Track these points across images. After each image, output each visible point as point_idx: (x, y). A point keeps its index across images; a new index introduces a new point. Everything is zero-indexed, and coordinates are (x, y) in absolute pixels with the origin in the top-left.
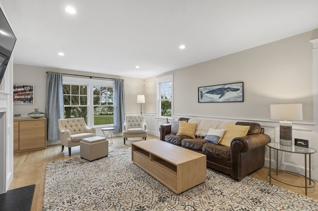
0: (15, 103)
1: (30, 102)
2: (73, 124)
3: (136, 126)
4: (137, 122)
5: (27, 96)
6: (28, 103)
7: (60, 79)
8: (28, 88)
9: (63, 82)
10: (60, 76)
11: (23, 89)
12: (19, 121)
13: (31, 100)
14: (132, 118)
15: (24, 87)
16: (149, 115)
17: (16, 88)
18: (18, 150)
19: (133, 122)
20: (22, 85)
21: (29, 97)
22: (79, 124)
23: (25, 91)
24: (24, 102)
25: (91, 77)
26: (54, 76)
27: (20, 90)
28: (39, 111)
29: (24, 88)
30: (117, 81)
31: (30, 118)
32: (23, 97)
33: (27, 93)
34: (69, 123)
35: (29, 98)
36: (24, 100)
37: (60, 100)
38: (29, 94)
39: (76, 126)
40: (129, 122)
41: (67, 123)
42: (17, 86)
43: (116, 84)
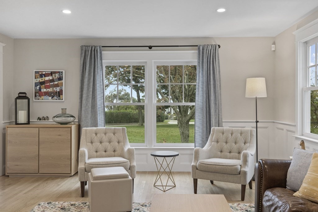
0: (42, 99)
1: (59, 97)
2: (105, 138)
3: (232, 154)
4: (236, 143)
5: (55, 88)
6: (56, 99)
7: (99, 56)
8: (57, 75)
9: (103, 61)
10: (98, 50)
11: (50, 78)
12: (39, 128)
13: (60, 94)
14: (224, 134)
15: (52, 74)
16: (283, 129)
17: (43, 76)
18: (38, 172)
19: (226, 142)
20: (49, 71)
21: (58, 89)
22: (114, 138)
23: (53, 81)
24: (52, 98)
25: (150, 47)
26: (90, 51)
27: (47, 78)
28: (67, 112)
29: (52, 76)
30: (203, 49)
31: (56, 123)
32: (50, 90)
33: (56, 83)
34: (98, 135)
35: (58, 92)
36: (52, 95)
37: (98, 93)
38: (57, 86)
39: (110, 142)
40: (217, 142)
41: (94, 135)
42: (44, 73)
43: (199, 57)
